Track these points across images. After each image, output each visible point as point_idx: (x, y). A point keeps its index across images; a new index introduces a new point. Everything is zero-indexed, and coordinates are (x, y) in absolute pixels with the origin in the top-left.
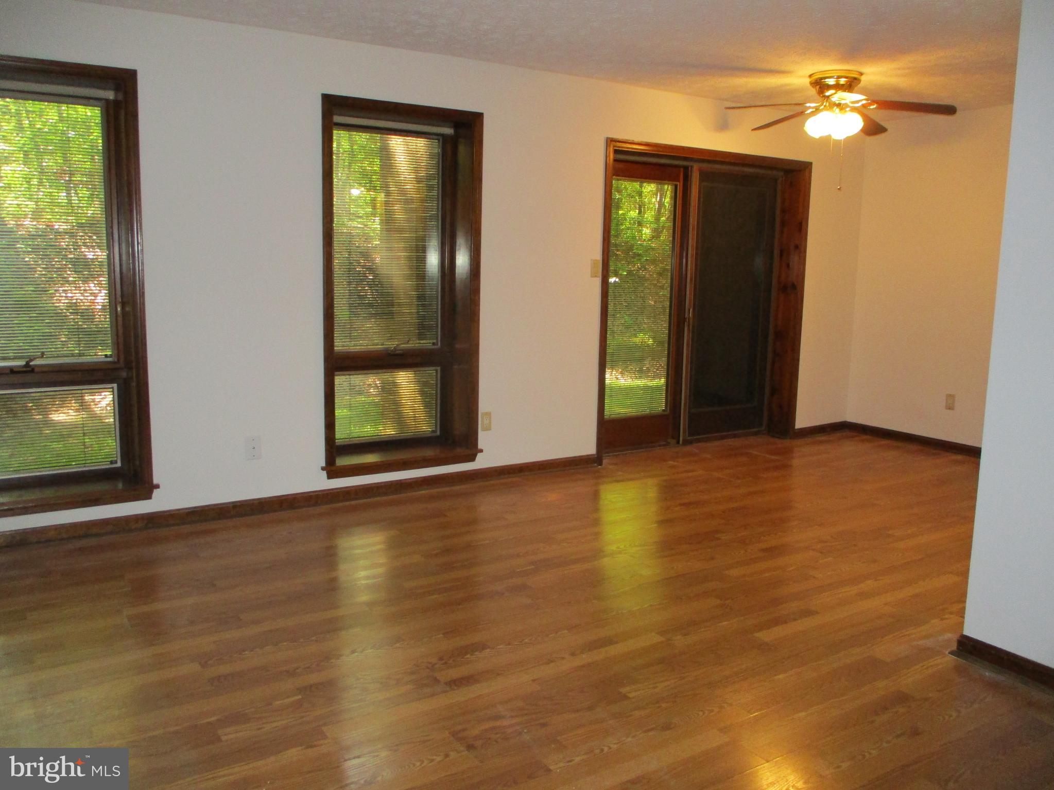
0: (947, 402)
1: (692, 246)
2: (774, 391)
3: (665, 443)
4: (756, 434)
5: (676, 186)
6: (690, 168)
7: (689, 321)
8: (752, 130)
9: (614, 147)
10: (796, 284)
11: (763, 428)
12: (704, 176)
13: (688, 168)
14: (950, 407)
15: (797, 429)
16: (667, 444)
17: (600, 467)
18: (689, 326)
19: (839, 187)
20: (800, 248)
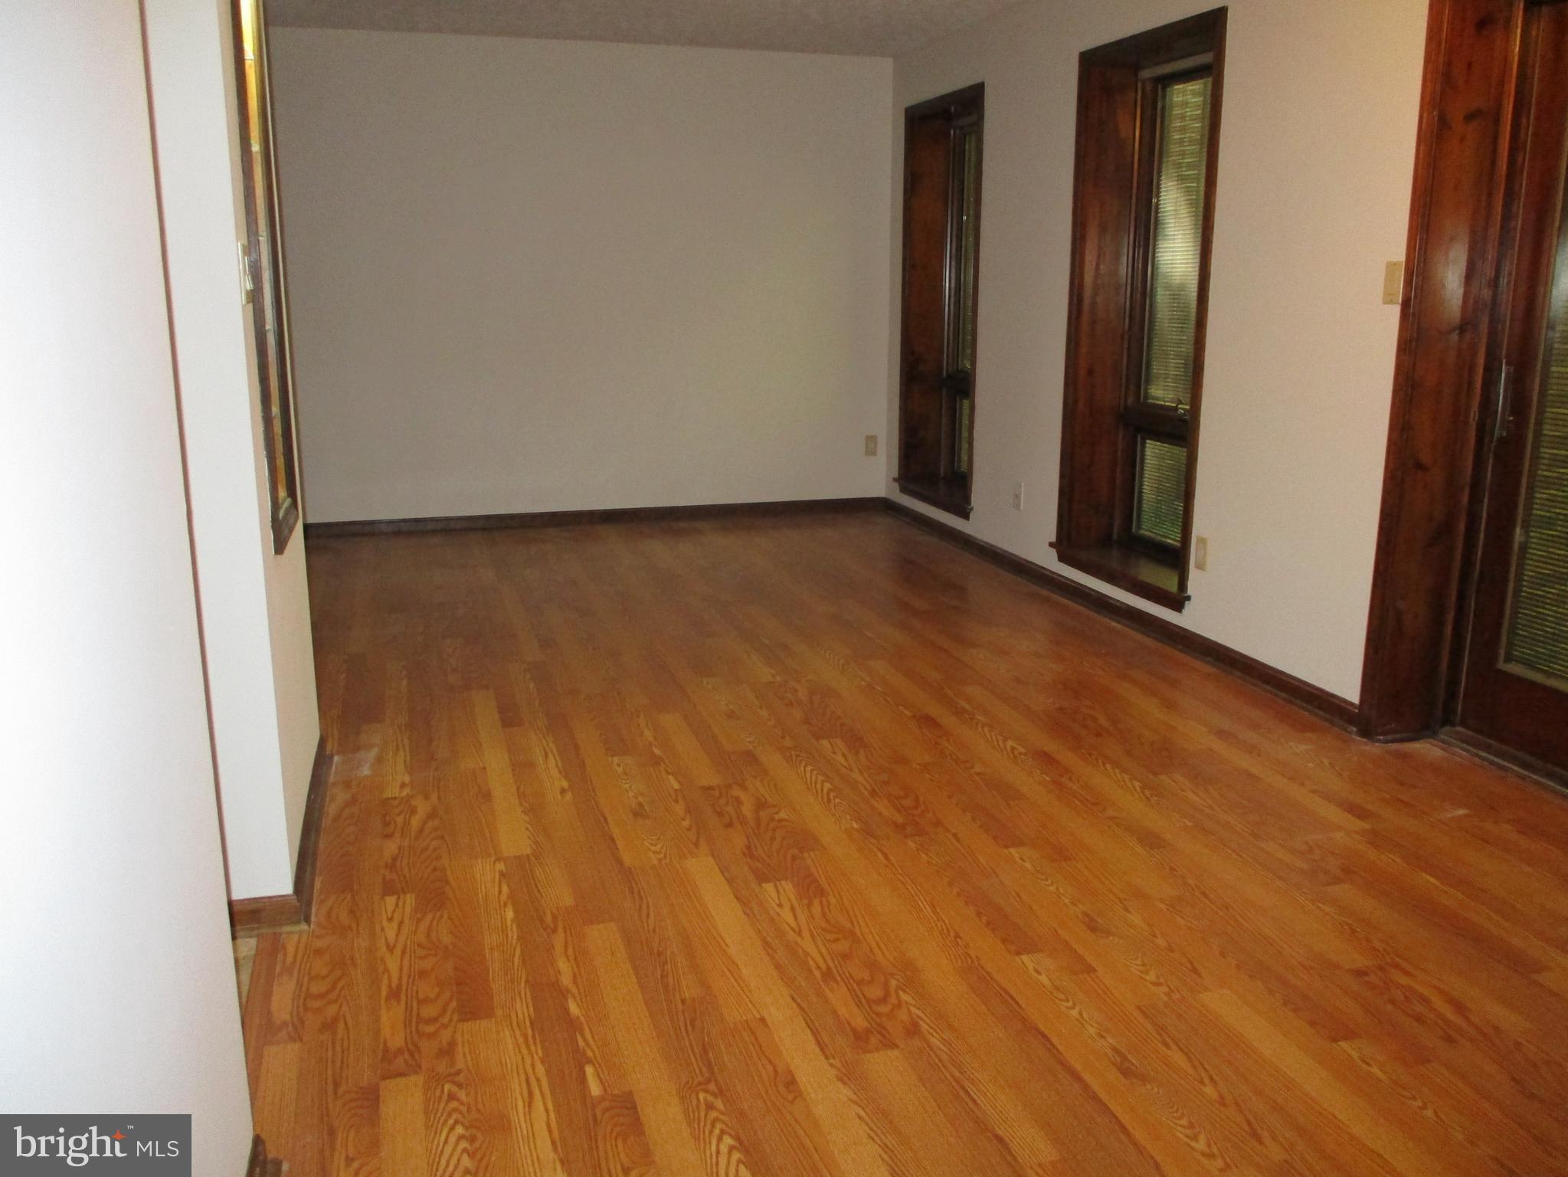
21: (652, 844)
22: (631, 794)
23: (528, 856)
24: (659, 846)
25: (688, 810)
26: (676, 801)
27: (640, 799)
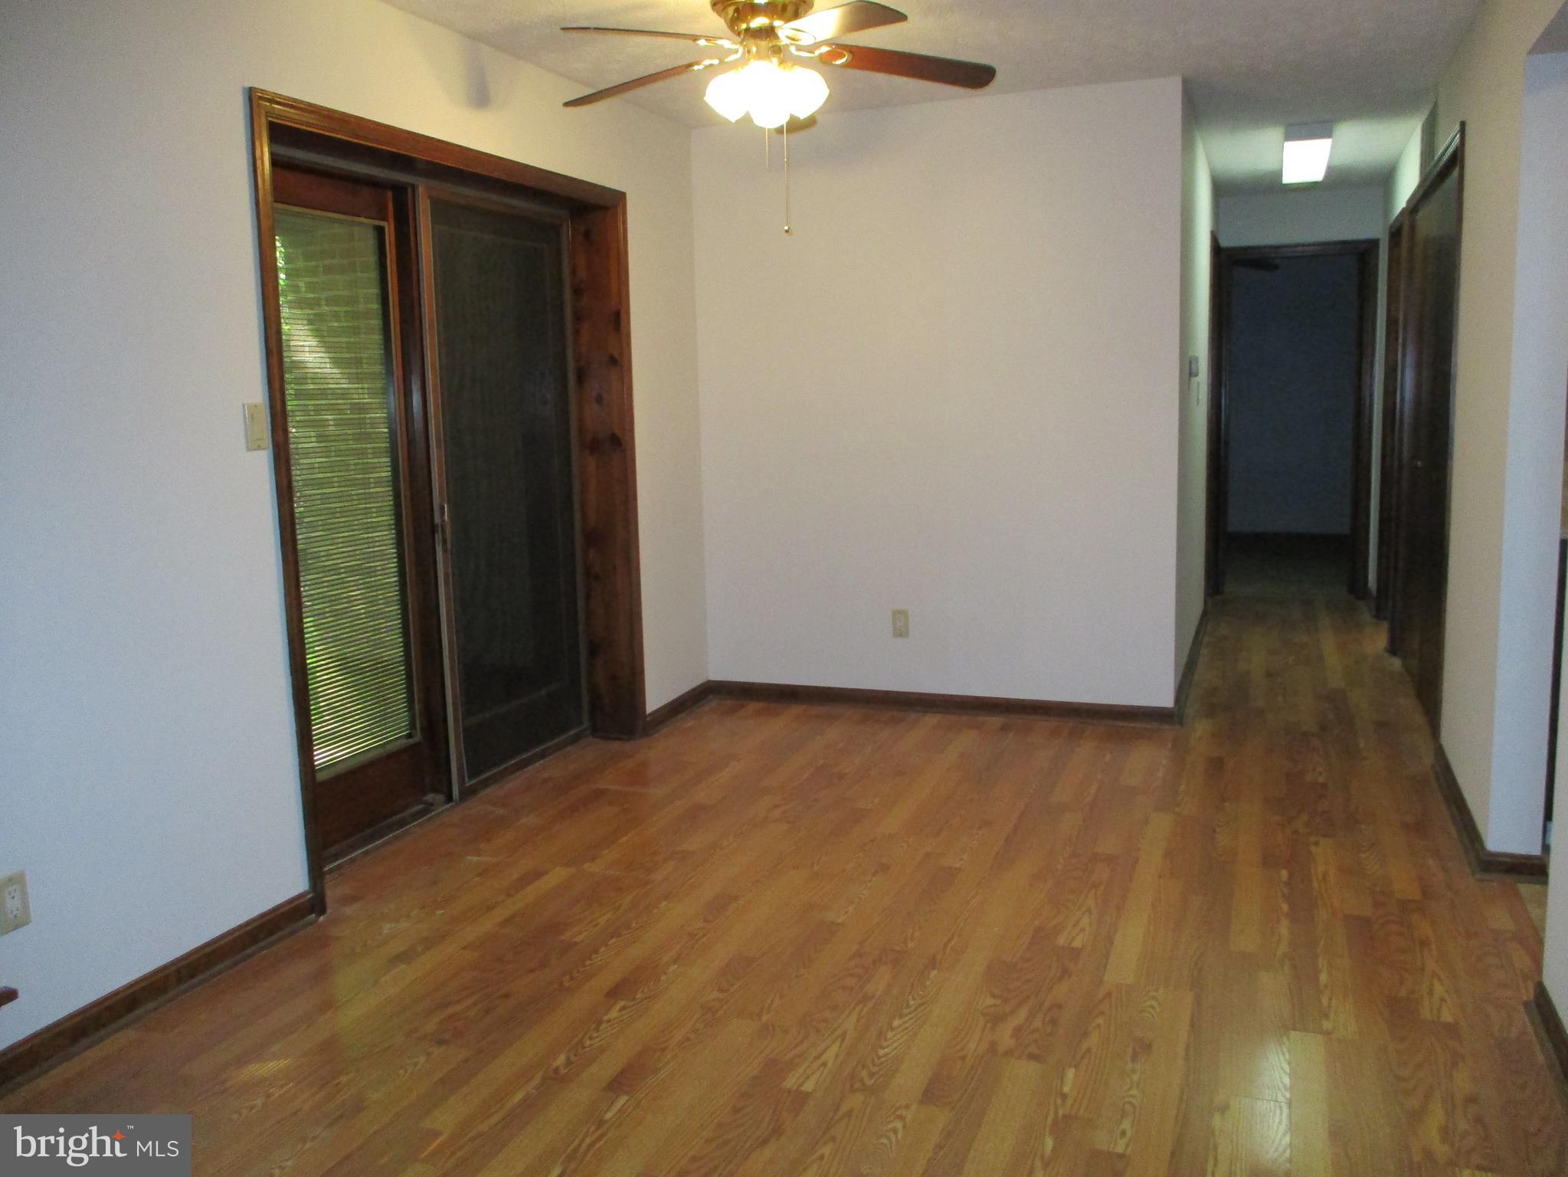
0: (894, 624)
1: (433, 364)
2: (594, 650)
3: (421, 806)
4: (575, 740)
5: (380, 231)
6: (410, 190)
7: (443, 531)
8: (567, 104)
9: (267, 114)
10: (617, 432)
11: (586, 724)
12: (442, 210)
13: (406, 189)
14: (901, 633)
15: (650, 714)
16: (429, 808)
17: (322, 918)
18: (444, 541)
19: (786, 228)
20: (619, 362)
21: (1153, 1008)
22: (1135, 1077)
23: (1294, 1029)
24: (1148, 1003)
25: (1086, 1034)
26: (1089, 1050)
27: (1130, 1066)
